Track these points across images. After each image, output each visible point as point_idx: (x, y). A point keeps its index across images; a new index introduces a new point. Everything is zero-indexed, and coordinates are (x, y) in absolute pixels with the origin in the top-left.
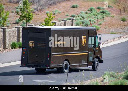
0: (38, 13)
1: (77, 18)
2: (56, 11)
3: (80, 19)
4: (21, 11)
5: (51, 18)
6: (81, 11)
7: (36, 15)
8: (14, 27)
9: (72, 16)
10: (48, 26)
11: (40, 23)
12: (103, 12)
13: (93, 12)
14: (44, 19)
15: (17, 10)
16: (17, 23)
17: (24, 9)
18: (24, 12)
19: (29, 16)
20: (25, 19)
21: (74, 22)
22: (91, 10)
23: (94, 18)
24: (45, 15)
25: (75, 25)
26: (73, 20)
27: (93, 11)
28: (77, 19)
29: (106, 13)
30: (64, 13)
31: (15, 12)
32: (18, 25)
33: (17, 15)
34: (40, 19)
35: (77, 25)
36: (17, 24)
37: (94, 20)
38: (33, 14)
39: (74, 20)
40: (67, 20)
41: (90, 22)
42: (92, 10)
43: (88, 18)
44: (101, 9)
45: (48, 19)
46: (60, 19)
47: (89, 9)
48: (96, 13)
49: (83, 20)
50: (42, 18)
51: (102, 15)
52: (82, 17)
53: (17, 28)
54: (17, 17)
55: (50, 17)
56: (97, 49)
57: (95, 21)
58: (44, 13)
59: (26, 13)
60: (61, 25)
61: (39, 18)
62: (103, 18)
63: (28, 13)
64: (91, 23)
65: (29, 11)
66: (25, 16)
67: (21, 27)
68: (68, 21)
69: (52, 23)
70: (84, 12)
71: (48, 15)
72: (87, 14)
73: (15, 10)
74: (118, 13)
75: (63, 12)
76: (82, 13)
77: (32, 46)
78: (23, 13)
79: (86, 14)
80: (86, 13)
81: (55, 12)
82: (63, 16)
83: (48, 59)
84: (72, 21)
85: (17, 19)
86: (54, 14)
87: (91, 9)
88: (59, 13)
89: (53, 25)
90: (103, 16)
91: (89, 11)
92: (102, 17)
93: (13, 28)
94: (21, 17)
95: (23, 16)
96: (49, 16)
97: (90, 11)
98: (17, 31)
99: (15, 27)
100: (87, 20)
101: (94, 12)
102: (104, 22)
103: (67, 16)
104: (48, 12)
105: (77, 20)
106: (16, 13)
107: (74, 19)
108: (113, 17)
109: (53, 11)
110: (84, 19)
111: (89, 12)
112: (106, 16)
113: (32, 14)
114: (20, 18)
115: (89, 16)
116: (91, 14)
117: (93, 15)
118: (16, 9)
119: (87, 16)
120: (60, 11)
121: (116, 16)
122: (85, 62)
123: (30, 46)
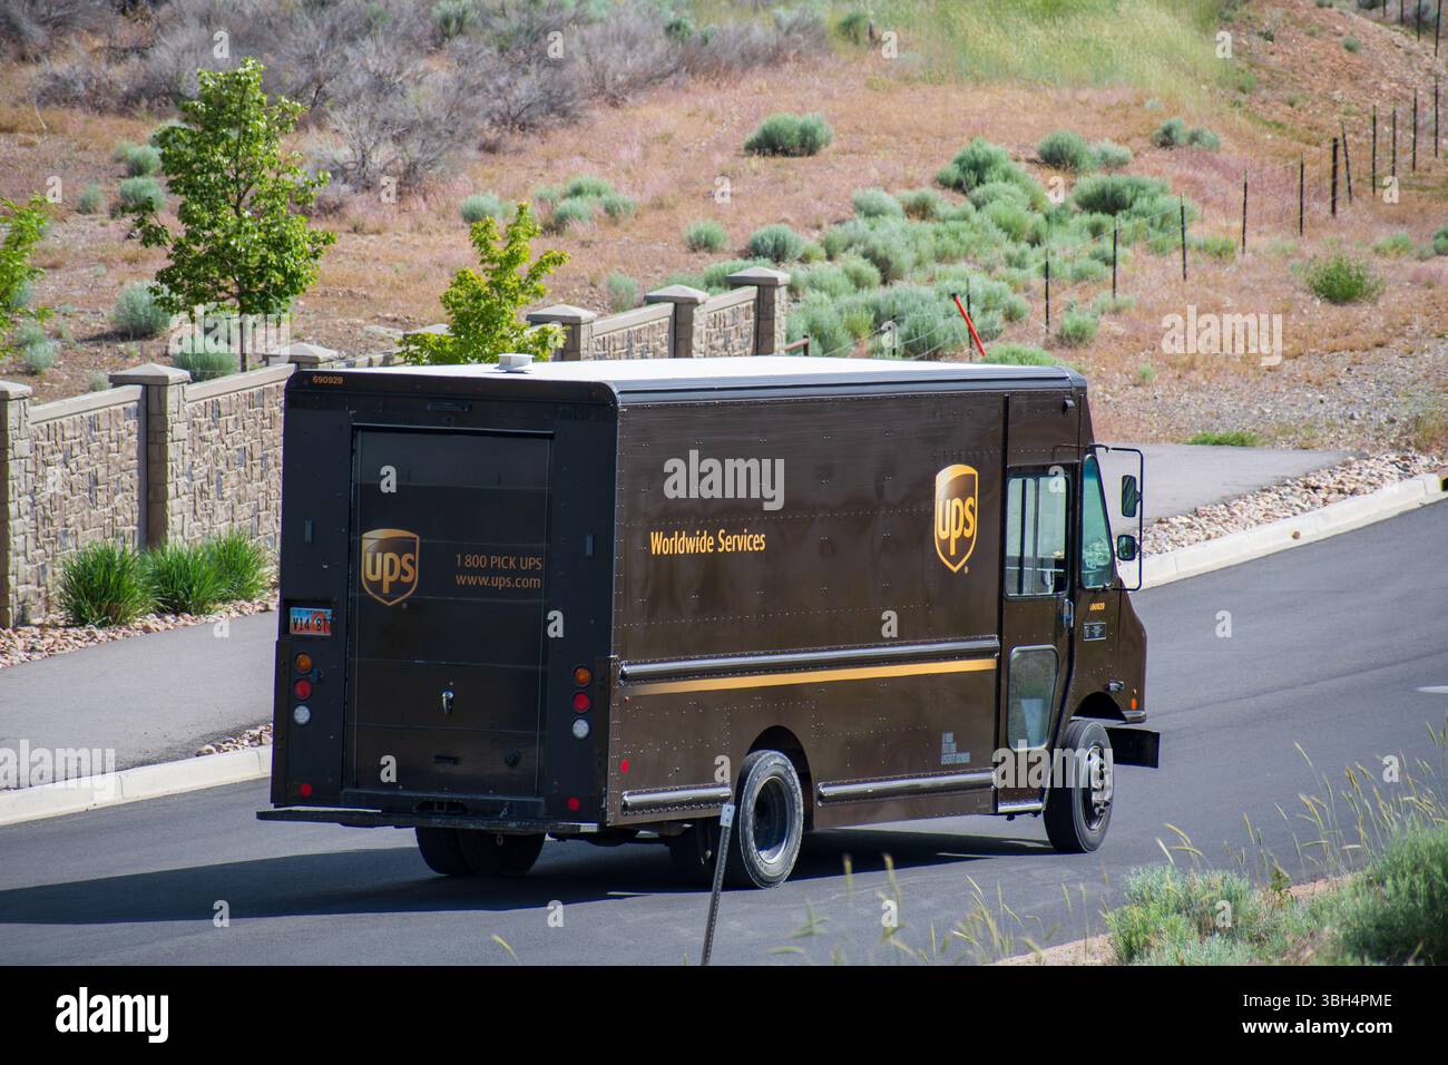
0: (372, 221)
1: (821, 268)
2: (577, 192)
3: (844, 283)
4: (179, 199)
5: (521, 271)
6: (858, 194)
7: (345, 242)
8: (103, 376)
9: (754, 251)
10: (482, 359)
11: (398, 334)
12: (1107, 202)
13: (991, 197)
14: (442, 284)
15: (139, 181)
16: (138, 330)
17: (216, 168)
18: (212, 209)
19: (273, 257)
20: (230, 283)
21: (778, 312)
22: (972, 177)
23: (1001, 270)
24: (453, 239)
25: (792, 352)
26: (766, 288)
27: (994, 185)
28: (813, 284)
29: (1143, 214)
30: (663, 216)
31: (118, 210)
32: (145, 357)
33: (135, 247)
34: (395, 288)
35: (814, 345)
36: (133, 346)
37: (1004, 285)
38: (319, 228)
39: (781, 295)
40: (700, 295)
41: (968, 317)
42: (980, 181)
43: (939, 268)
44: (1086, 161)
45: (482, 281)
46: (625, 280)
47: (953, 172)
48: (1033, 207)
49: (878, 294)
50: (421, 279)
51: (1096, 231)
52: (871, 255)
53: (139, 388)
54: (132, 261)
55: (512, 259)
56: (1098, 607)
57: (1020, 301)
58: (443, 216)
59: (241, 220)
60: (631, 346)
61: (389, 274)
62: (1112, 262)
63: (259, 214)
64: (978, 322)
65: (272, 195)
66: (223, 257)
67: (186, 374)
68: (713, 304)
69: (531, 333)
70: (891, 201)
71: (482, 243)
72: (927, 227)
73: (117, 188)
74: (1272, 205)
75: (659, 206)
76: (871, 213)
77: (398, 587)
78: (207, 217)
79: (916, 225)
80: (920, 210)
81: (565, 205)
82: (659, 247)
83: (581, 729)
84: (758, 300)
85: (139, 288)
86: (556, 225)
87: (976, 170)
88: (610, 210)
89: (549, 354)
90: (1107, 244)
91: (944, 183)
92: (1094, 256)
93: (93, 389)
94: (180, 263)
95: (199, 249)
96: (498, 249)
97: (958, 186)
98: (132, 424)
99: (117, 382)
100: (929, 292)
101: (1006, 199)
102: (1117, 311)
103: (703, 245)
104: (488, 200)
105: (812, 296)
106: (129, 220)
107: (782, 275)
108: (1221, 254)
109: (540, 188)
110: (899, 276)
111: (946, 203)
112: (1139, 246)
113: (301, 230)
114: (164, 276)
115: (954, 246)
116: (976, 217)
117: (1000, 235)
118: (122, 168)
119: (927, 245)
120: (623, 196)
121: (1252, 240)
122: (965, 758)
123: (377, 586)
